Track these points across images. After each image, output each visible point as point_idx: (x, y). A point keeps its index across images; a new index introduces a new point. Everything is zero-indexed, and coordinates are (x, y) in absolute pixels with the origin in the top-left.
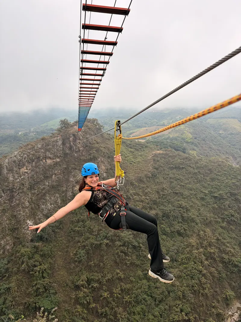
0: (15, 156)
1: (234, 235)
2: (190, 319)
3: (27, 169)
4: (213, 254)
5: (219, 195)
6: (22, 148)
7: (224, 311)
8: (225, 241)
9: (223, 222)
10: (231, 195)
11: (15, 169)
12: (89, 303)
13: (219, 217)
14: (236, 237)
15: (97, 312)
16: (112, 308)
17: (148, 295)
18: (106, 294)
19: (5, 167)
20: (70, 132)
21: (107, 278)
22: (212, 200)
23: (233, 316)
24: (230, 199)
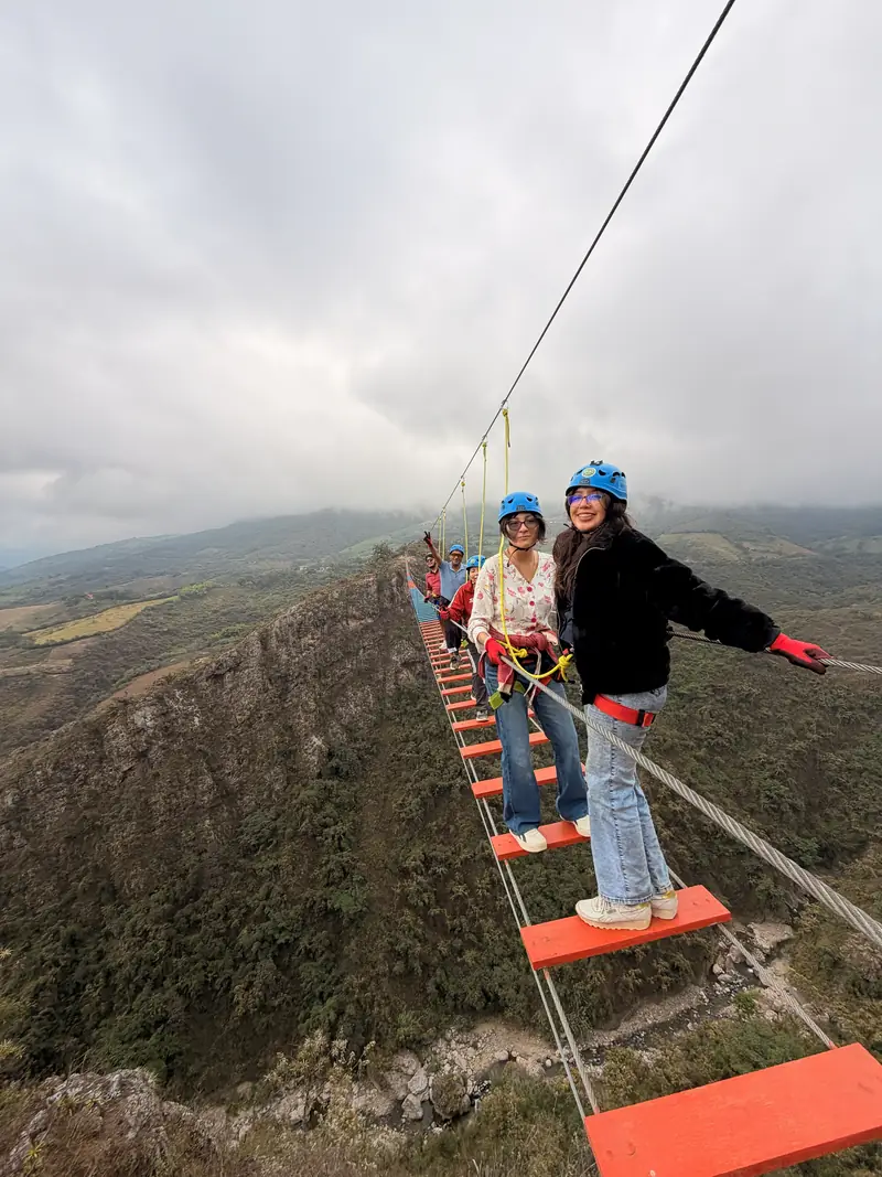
0: (292, 615)
1: (723, 776)
2: (634, 953)
3: (313, 639)
4: (679, 815)
5: (689, 690)
6: (304, 599)
7: (708, 940)
8: (705, 788)
9: (699, 747)
10: (713, 691)
11: (292, 639)
12: (427, 907)
13: (691, 737)
14: (727, 778)
15: (444, 925)
16: (474, 919)
17: (545, 896)
18: (460, 890)
19: (274, 635)
20: (391, 567)
21: (462, 857)
22: (673, 701)
23: (728, 951)
24: (712, 700)
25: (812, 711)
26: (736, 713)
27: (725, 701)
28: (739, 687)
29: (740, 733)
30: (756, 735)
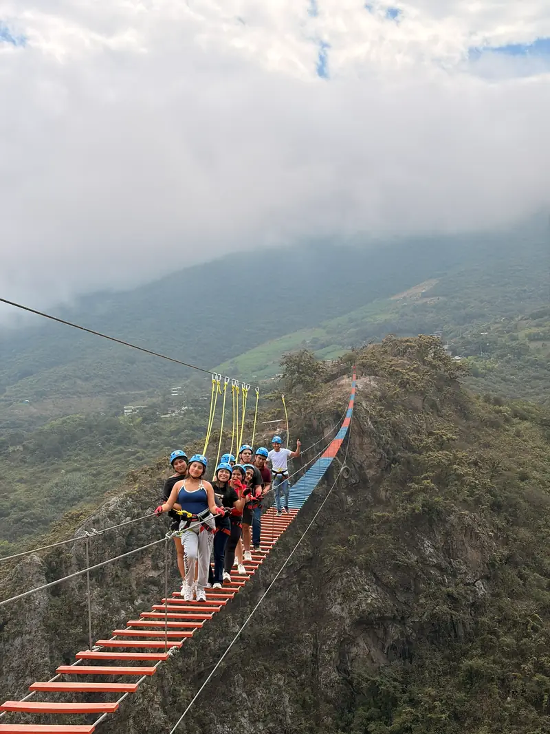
6: (135, 479)
19: (74, 560)
20: (320, 404)
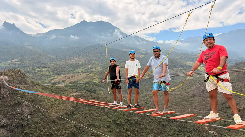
5: (120, 122)
10: (127, 121)
22: (115, 127)
24: (127, 124)
25: (154, 124)
26: (134, 128)
27: (131, 124)
28: (134, 119)
29: (135, 134)
30: (140, 134)
